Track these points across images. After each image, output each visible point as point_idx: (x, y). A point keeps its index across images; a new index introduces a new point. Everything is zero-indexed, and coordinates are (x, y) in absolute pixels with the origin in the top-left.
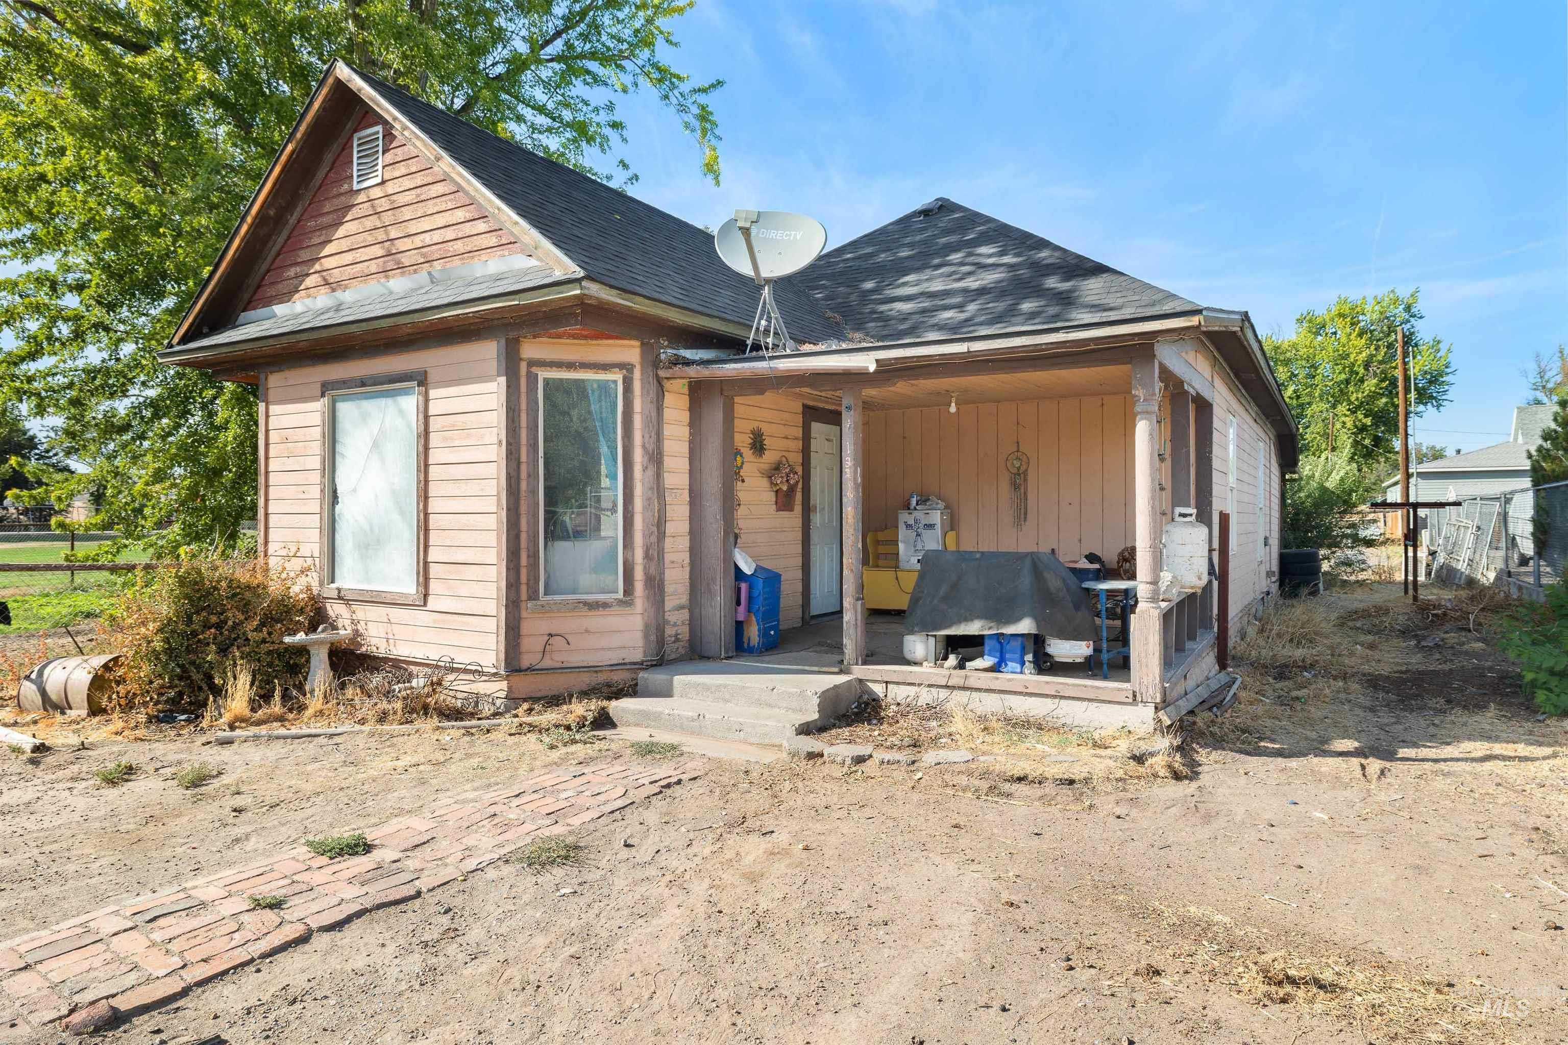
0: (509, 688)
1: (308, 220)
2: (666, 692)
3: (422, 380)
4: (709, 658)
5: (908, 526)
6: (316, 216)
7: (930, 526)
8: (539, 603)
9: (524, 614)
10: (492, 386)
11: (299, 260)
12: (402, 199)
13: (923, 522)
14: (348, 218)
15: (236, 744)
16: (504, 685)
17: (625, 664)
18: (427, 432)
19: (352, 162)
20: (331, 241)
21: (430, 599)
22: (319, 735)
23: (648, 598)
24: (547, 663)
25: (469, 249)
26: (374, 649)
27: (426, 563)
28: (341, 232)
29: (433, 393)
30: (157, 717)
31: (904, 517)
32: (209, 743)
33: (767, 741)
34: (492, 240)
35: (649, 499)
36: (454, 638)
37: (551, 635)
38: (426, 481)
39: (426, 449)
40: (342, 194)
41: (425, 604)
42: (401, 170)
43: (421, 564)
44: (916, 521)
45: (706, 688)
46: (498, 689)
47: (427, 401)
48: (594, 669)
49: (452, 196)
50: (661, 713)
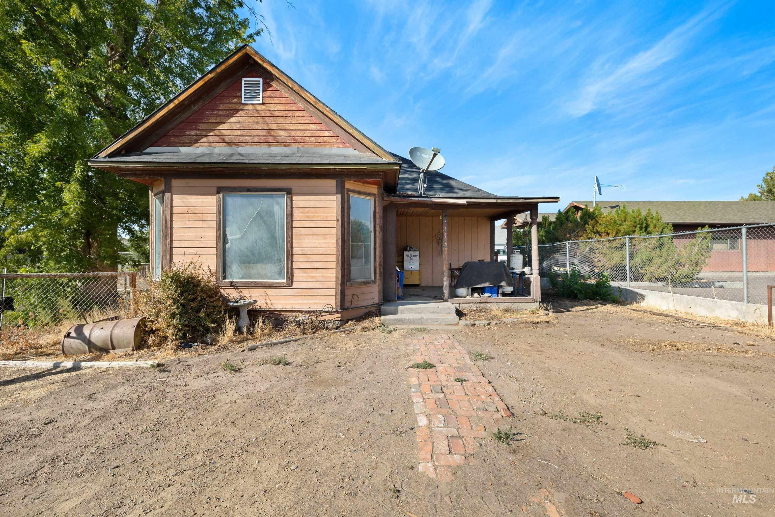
0: (341, 316)
1: (208, 110)
2: (395, 313)
3: (289, 192)
4: (390, 301)
5: (408, 256)
6: (213, 110)
7: (416, 256)
8: (351, 283)
9: (346, 287)
10: (334, 198)
11: (199, 128)
12: (276, 113)
13: (413, 255)
14: (237, 115)
15: (258, 349)
16: (339, 315)
17: (374, 304)
18: (292, 214)
19: (241, 90)
20: (224, 123)
21: (294, 284)
22: (290, 341)
23: (380, 280)
24: (353, 306)
25: (319, 141)
26: (258, 307)
27: (292, 269)
28: (233, 120)
29: (295, 198)
30: (180, 346)
31: (406, 253)
32: (244, 350)
33: (448, 323)
34: (334, 140)
35: (381, 244)
36: (310, 299)
37: (353, 295)
38: (292, 234)
39: (292, 221)
40: (233, 103)
41: (291, 286)
42: (276, 101)
43: (289, 269)
44: (410, 254)
45: (412, 309)
46: (337, 317)
47: (292, 201)
48: (366, 307)
49: (309, 118)
50: (405, 319)
